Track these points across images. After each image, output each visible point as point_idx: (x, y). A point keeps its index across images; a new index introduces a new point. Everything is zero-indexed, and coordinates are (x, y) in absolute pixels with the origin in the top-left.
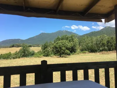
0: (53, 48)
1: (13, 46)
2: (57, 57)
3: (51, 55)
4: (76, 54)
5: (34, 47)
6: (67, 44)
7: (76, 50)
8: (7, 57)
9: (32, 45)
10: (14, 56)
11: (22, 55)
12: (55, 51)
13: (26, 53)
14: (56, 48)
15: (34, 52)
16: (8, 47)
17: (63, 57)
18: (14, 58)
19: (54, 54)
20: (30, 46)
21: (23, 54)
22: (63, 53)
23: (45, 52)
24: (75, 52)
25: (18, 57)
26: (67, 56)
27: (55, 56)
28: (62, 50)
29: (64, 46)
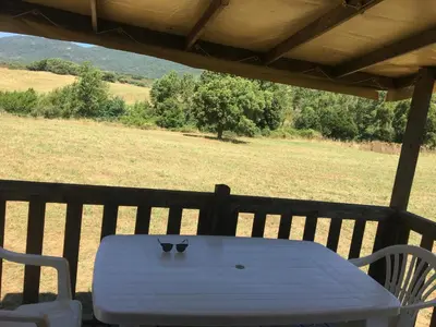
0: (195, 100)
1: (42, 67)
2: (206, 137)
3: (186, 127)
4: (277, 137)
5: (122, 82)
6: (251, 94)
7: (278, 120)
8: (21, 105)
9: (114, 73)
10: (46, 108)
11: (76, 109)
12: (203, 113)
13: (95, 102)
14: (208, 102)
15: (122, 103)
16: (21, 68)
17: (226, 140)
18: (47, 115)
19: (199, 126)
20: (109, 78)
21: (81, 104)
22: (231, 126)
23: (162, 110)
24: (272, 129)
25: (62, 111)
26: (244, 139)
27: (198, 132)
28: (229, 113)
29: (240, 102)
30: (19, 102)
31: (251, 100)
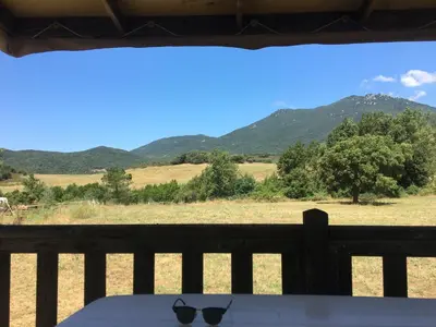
0: (323, 166)
1: (183, 161)
2: (342, 203)
3: (317, 195)
4: (426, 194)
5: (250, 162)
6: (385, 149)
7: (425, 174)
8: (166, 194)
9: (242, 155)
10: (186, 194)
11: (210, 191)
12: (332, 177)
13: (226, 182)
14: (337, 166)
15: (250, 180)
16: (167, 164)
17: (365, 203)
18: (187, 200)
19: (329, 191)
20: (239, 160)
21: (214, 186)
22: (367, 188)
23: (290, 181)
24: (419, 185)
25: (198, 195)
26: (386, 200)
27: (330, 199)
28: (362, 173)
29: (373, 159)
30: (165, 192)
31: (385, 155)
